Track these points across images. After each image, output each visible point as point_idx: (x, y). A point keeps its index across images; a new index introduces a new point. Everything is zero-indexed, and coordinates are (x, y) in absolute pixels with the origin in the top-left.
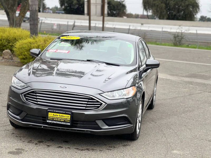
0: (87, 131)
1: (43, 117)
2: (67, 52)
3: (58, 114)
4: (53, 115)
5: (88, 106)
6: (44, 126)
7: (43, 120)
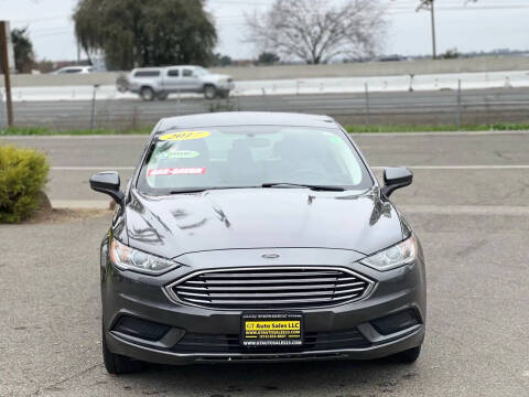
0: (341, 353)
1: (228, 336)
2: (200, 170)
3: (270, 323)
4: (258, 326)
5: (337, 292)
6: (233, 358)
7: (230, 342)
